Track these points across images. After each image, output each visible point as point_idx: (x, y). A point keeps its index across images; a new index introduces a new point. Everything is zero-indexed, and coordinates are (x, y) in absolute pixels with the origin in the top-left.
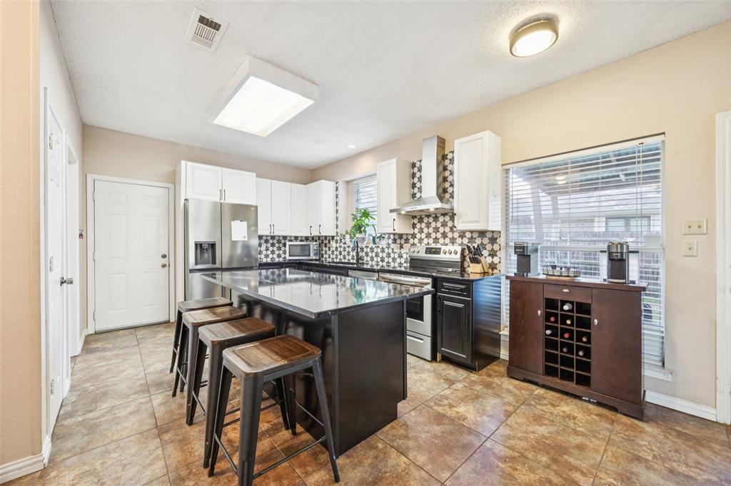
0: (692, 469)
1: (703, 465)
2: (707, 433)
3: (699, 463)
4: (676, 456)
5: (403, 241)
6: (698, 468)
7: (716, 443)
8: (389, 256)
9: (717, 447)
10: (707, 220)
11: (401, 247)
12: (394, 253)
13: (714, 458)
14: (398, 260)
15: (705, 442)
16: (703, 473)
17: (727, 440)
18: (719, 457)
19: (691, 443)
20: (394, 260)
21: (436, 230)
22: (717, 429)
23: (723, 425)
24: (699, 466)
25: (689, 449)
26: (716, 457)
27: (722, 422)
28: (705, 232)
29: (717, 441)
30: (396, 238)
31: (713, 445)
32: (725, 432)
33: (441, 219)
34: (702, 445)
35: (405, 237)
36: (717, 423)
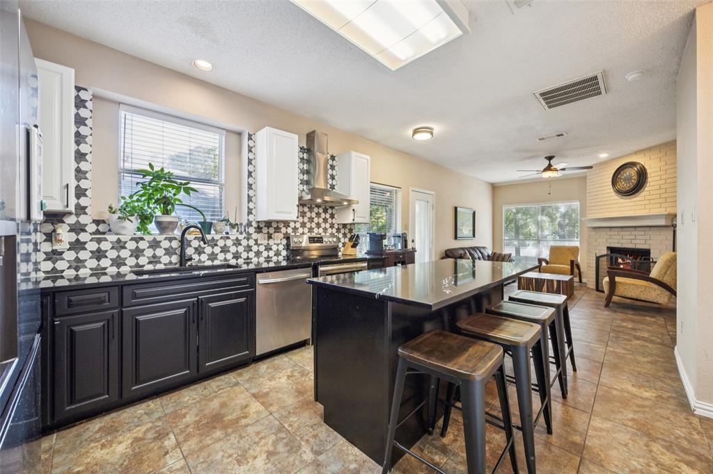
5: (271, 230)
8: (249, 249)
11: (270, 237)
12: (259, 245)
14: (265, 254)
20: (258, 254)
21: (311, 220)
30: (261, 226)
33: (316, 210)
35: (274, 225)
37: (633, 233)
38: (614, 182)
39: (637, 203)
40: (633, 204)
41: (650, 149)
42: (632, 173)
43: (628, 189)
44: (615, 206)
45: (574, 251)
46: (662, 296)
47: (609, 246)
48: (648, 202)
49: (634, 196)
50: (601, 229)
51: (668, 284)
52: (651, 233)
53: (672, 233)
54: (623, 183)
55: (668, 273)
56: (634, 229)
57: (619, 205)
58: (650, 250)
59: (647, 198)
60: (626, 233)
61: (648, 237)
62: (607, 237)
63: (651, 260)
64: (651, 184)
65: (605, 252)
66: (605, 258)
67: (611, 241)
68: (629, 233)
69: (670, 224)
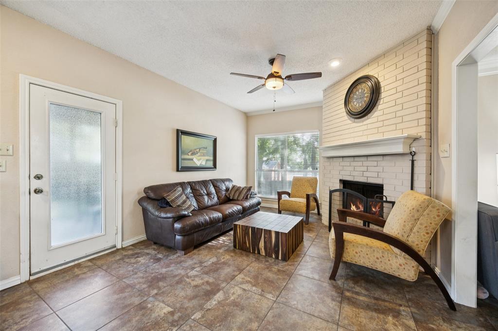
0: (21, 323)
1: (25, 314)
2: (18, 294)
3: (23, 316)
4: (6, 324)
6: (24, 319)
7: (27, 296)
9: (28, 298)
10: (13, 146)
13: (30, 305)
15: (20, 301)
16: (28, 319)
17: (31, 289)
18: (32, 302)
19: (12, 308)
22: (23, 288)
23: (25, 283)
24: (24, 317)
25: (12, 313)
26: (30, 304)
27: (24, 281)
28: (11, 154)
29: (26, 295)
31: (25, 298)
32: (28, 286)
34: (19, 304)
36: (21, 283)
37: (365, 164)
38: (347, 102)
39: (370, 126)
40: (365, 127)
41: (384, 55)
42: (364, 90)
43: (361, 109)
44: (347, 131)
45: (313, 182)
46: (407, 267)
47: (341, 178)
48: (380, 124)
49: (366, 117)
50: (335, 160)
51: (416, 249)
52: (385, 163)
53: (410, 162)
54: (355, 103)
55: (415, 230)
56: (366, 158)
57: (351, 131)
58: (383, 185)
59: (381, 118)
60: (358, 163)
61: (380, 169)
62: (341, 168)
63: (384, 199)
64: (386, 100)
65: (337, 186)
66: (337, 193)
67: (343, 173)
68: (360, 164)
69: (408, 151)
